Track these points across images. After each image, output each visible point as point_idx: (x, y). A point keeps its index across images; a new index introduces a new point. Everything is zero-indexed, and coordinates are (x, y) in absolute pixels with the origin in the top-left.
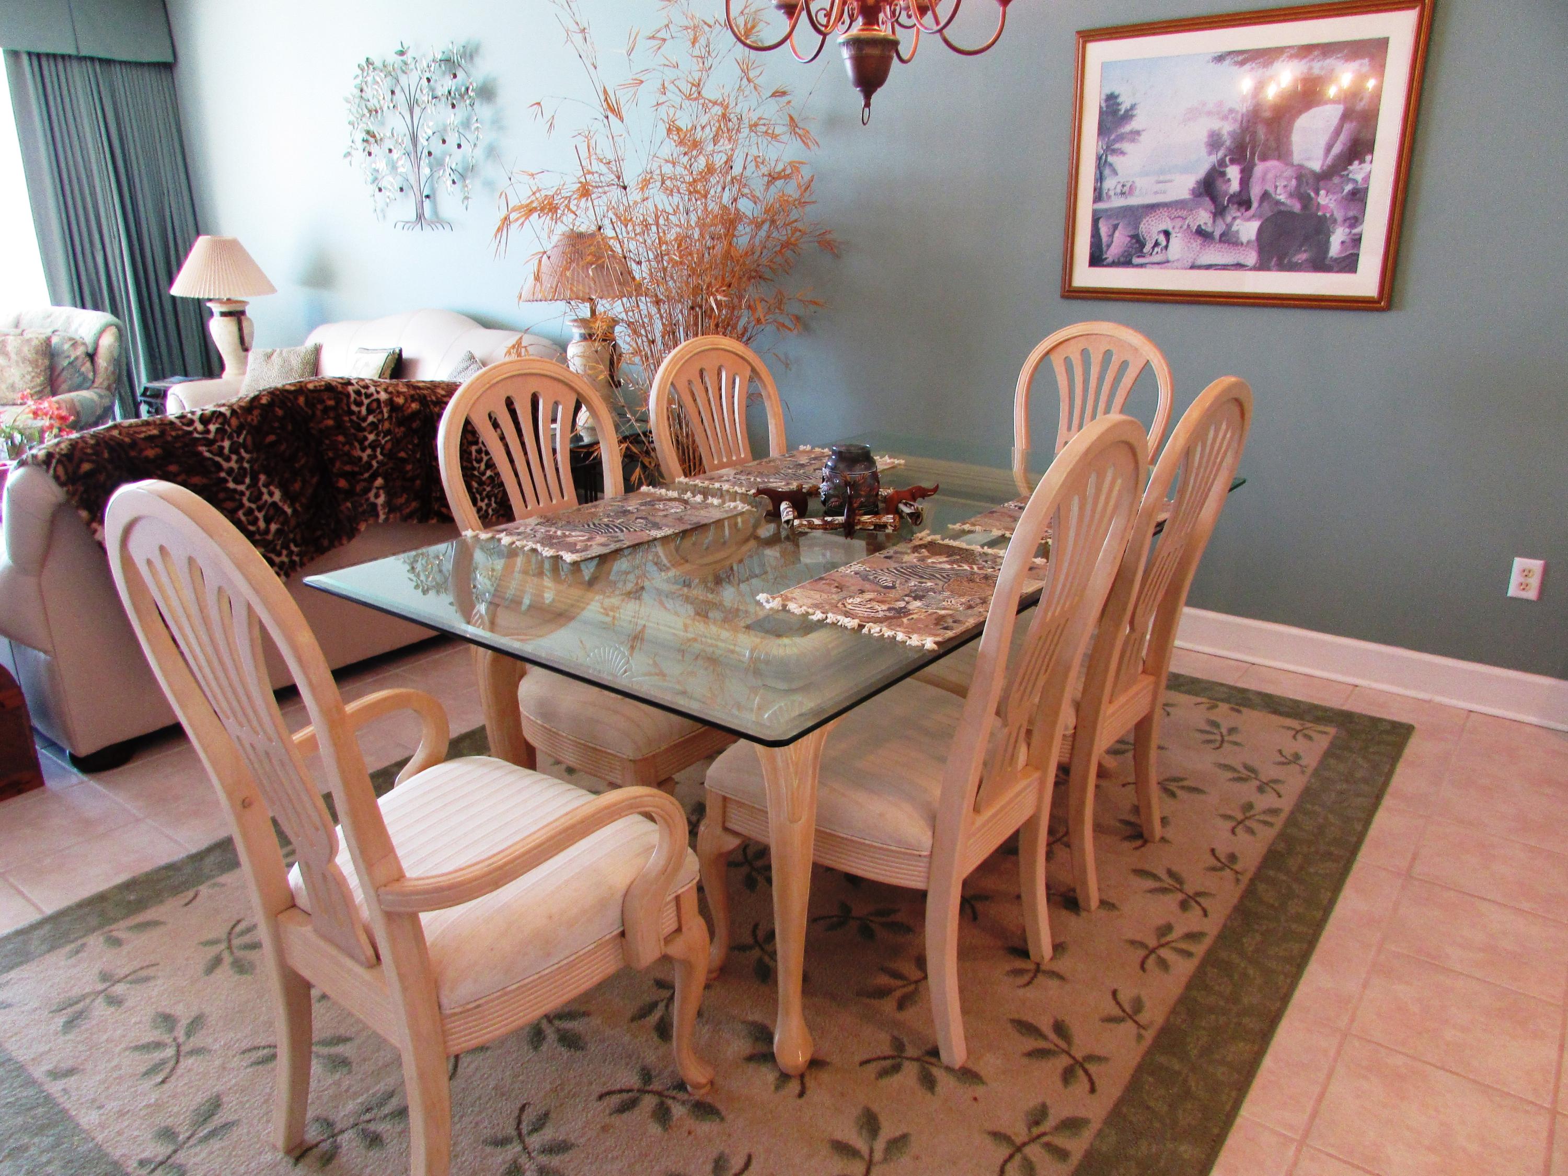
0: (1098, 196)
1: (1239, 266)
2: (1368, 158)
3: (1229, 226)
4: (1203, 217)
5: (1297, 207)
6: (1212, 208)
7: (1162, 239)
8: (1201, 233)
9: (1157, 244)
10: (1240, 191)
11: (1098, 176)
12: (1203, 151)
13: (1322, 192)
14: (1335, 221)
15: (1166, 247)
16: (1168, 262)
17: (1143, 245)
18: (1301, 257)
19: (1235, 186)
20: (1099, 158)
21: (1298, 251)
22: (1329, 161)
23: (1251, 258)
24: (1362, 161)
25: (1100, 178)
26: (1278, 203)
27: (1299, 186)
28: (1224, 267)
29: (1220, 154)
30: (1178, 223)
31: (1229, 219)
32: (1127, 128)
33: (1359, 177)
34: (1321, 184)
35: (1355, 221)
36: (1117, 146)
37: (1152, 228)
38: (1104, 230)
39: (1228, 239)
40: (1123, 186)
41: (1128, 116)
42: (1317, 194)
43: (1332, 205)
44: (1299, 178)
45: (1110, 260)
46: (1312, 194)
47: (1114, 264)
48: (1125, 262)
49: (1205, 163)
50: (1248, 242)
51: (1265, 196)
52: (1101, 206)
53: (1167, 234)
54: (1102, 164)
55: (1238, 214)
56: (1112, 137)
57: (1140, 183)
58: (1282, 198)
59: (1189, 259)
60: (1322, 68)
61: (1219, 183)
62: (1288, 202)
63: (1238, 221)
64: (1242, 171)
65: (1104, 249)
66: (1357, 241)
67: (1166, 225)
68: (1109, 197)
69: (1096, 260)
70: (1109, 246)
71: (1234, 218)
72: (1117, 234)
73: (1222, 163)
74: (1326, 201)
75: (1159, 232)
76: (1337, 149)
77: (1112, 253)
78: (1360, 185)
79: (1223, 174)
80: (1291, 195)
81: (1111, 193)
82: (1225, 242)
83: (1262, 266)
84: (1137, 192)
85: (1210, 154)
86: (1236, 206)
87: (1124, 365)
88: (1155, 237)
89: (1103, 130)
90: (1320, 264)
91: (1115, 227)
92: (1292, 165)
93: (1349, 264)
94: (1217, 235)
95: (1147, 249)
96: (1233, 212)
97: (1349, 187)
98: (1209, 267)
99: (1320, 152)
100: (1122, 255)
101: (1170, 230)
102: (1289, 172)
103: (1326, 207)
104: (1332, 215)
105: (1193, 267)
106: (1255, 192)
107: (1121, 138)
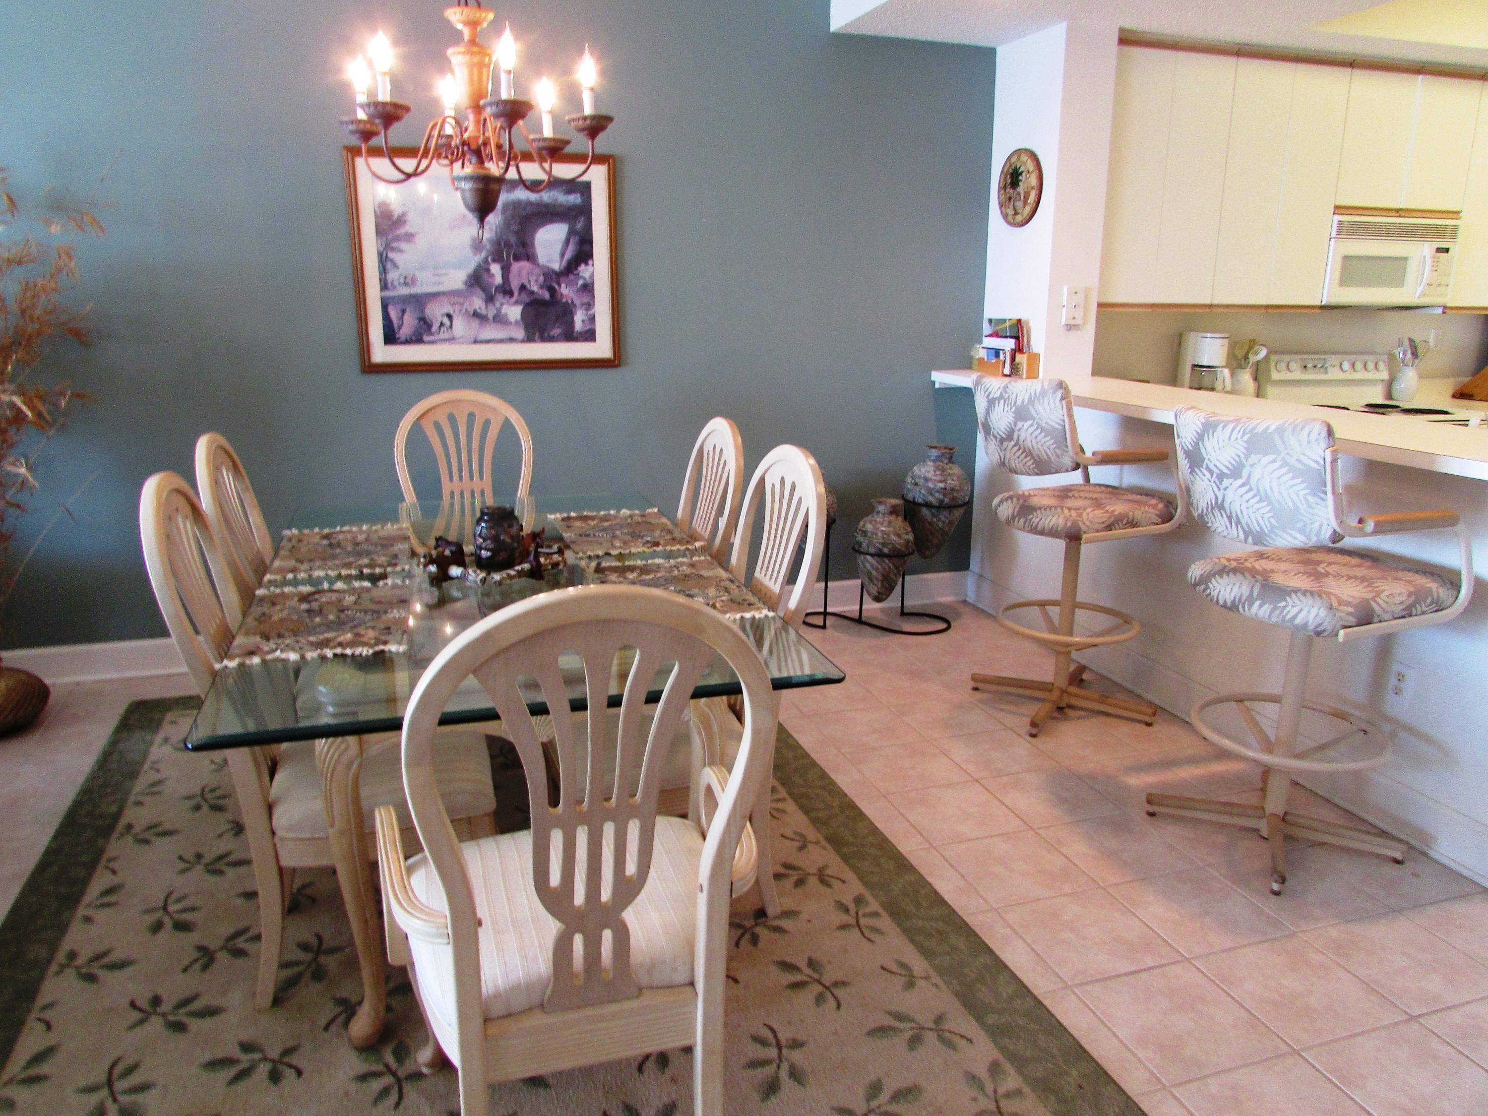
0: (384, 286)
1: (512, 340)
2: (590, 262)
3: (499, 310)
4: (477, 302)
5: (547, 296)
6: (483, 296)
7: (446, 321)
8: (476, 314)
9: (442, 324)
10: (504, 283)
11: (382, 269)
12: (469, 252)
13: (563, 285)
14: (575, 306)
15: (451, 327)
16: (454, 338)
17: (430, 326)
18: (556, 332)
19: (498, 280)
20: (380, 255)
21: (553, 327)
22: (564, 263)
23: (520, 333)
24: (587, 264)
25: (383, 271)
26: (532, 293)
27: (545, 281)
28: (500, 341)
29: (483, 255)
30: (457, 307)
31: (498, 304)
32: (402, 231)
33: (587, 275)
34: (562, 279)
35: (589, 305)
36: (395, 245)
37: (436, 312)
38: (394, 314)
39: (500, 320)
40: (406, 278)
41: (400, 221)
42: (560, 286)
43: (572, 295)
44: (545, 275)
45: (403, 338)
46: (557, 287)
47: (408, 342)
48: (417, 339)
49: (474, 261)
50: (516, 322)
51: (523, 288)
52: (387, 294)
53: (449, 316)
54: (384, 261)
55: (504, 301)
56: (390, 237)
57: (420, 276)
58: (535, 289)
59: (471, 334)
60: (549, 197)
61: (485, 276)
62: (540, 292)
63: (505, 307)
64: (502, 268)
65: (396, 330)
66: (592, 319)
67: (448, 309)
68: (395, 287)
69: (390, 338)
70: (400, 327)
71: (502, 304)
72: (406, 317)
73: (486, 261)
74: (566, 291)
75: (442, 316)
76: (568, 255)
77: (405, 331)
78: (589, 281)
79: (488, 270)
80: (541, 287)
81: (396, 283)
82: (499, 322)
83: (529, 339)
84: (418, 283)
85: (475, 254)
86: (502, 295)
87: (487, 423)
88: (440, 319)
89: (380, 232)
90: (570, 336)
91: (404, 312)
92: (538, 265)
93: (589, 336)
94: (491, 316)
95: (435, 328)
96: (500, 298)
97: (581, 282)
98: (488, 342)
99: (557, 257)
100: (414, 334)
101: (451, 312)
102: (537, 271)
103: (567, 296)
104: (572, 302)
105: (476, 342)
106: (515, 285)
107: (398, 239)
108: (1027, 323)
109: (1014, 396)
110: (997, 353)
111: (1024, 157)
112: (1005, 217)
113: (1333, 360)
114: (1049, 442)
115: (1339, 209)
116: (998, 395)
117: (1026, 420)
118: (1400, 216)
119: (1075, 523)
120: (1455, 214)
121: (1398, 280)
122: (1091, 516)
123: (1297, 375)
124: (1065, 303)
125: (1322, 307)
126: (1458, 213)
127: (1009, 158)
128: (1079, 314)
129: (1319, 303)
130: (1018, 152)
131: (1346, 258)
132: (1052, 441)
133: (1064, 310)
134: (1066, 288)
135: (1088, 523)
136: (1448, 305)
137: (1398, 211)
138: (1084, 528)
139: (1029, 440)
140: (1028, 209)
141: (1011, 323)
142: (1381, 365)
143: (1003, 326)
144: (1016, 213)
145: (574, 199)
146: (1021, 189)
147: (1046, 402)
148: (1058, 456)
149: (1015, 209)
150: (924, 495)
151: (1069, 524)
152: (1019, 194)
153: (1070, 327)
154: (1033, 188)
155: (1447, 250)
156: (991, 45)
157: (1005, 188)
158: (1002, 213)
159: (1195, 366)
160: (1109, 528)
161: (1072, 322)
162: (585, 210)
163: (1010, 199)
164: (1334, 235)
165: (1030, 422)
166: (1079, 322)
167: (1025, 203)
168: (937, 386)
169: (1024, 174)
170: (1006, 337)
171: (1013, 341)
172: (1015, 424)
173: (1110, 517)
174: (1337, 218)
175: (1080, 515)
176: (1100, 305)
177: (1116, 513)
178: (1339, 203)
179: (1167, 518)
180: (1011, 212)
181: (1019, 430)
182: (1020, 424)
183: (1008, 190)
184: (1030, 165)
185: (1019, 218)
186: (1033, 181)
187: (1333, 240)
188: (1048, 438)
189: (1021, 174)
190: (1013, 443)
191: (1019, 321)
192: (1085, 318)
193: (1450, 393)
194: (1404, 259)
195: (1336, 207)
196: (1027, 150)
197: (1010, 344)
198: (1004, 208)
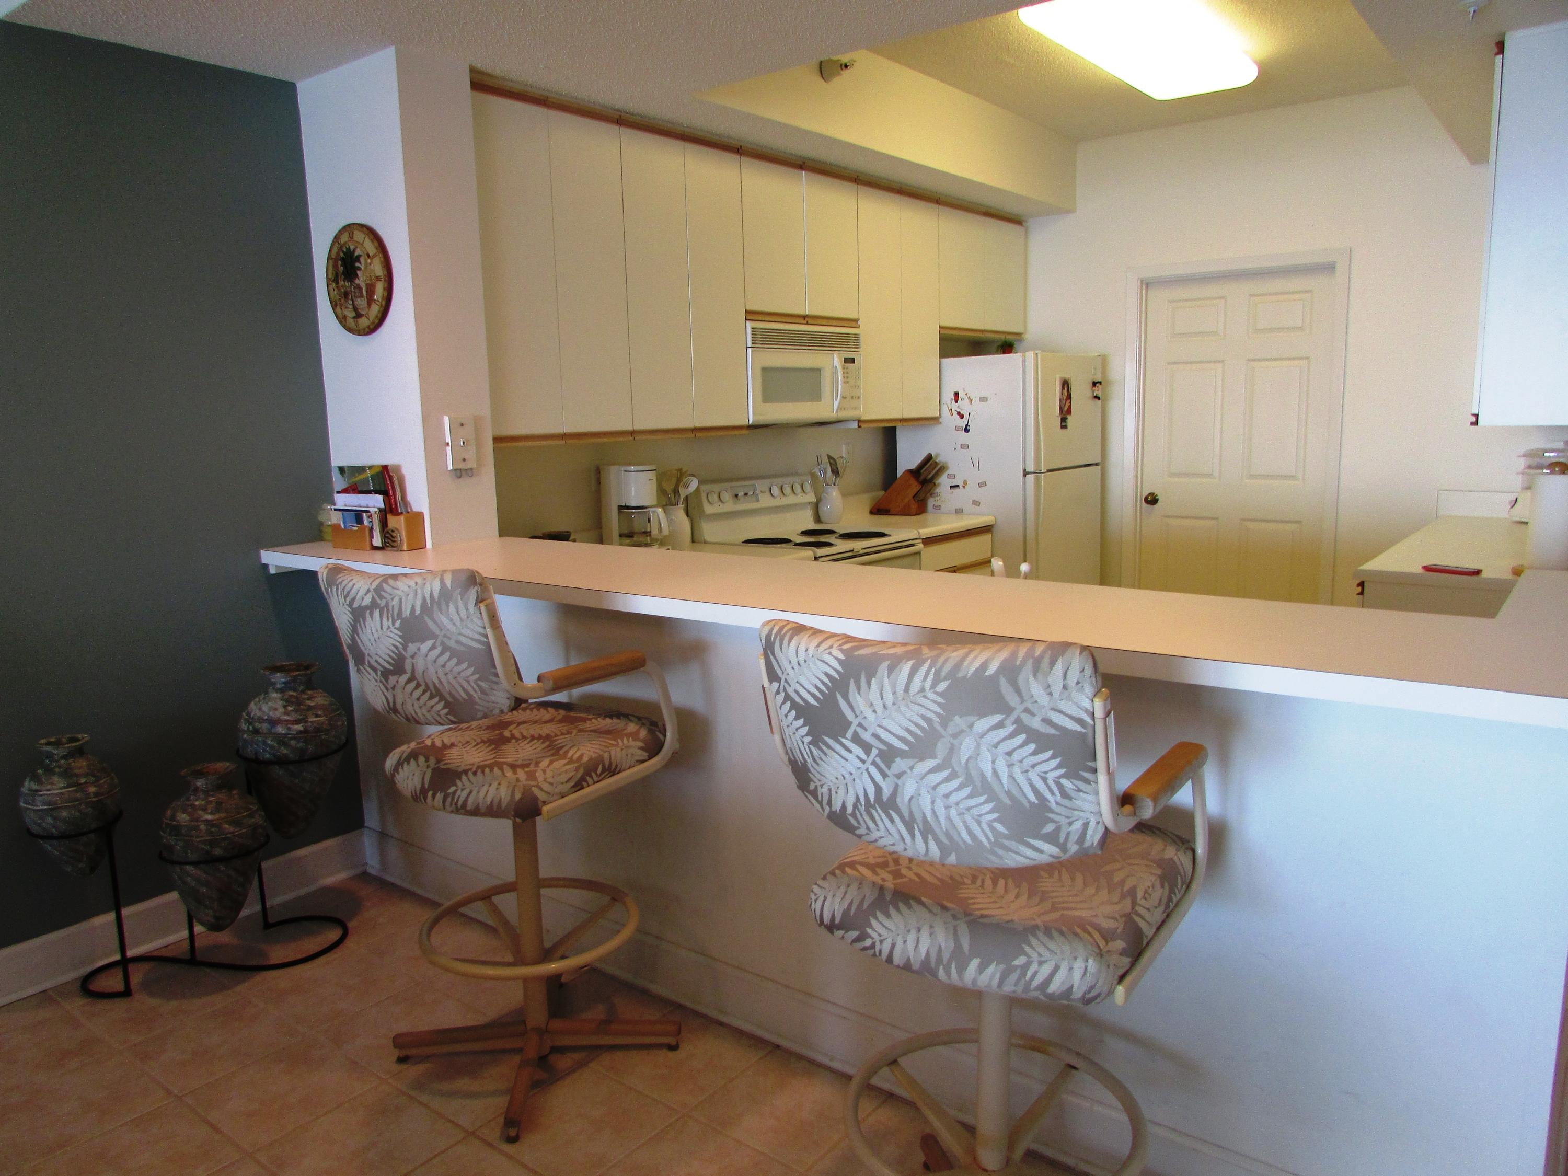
108: (398, 468)
109: (395, 602)
110: (358, 516)
111: (359, 236)
112: (342, 320)
113: (761, 485)
114: (467, 671)
115: (751, 315)
116: (367, 600)
117: (423, 640)
118: (807, 324)
119: (527, 792)
120: (853, 322)
121: (815, 395)
122: (549, 774)
123: (729, 506)
124: (448, 440)
125: (750, 427)
126: (856, 321)
127: (337, 238)
128: (471, 453)
129: (746, 423)
130: (349, 228)
131: (765, 370)
132: (471, 670)
133: (449, 449)
134: (446, 419)
135: (546, 787)
136: (863, 418)
137: (804, 317)
138: (541, 796)
139: (432, 670)
140: (375, 310)
141: (374, 471)
142: (808, 487)
143: (362, 477)
144: (358, 316)
146: (361, 280)
147: (452, 609)
148: (483, 692)
149: (355, 309)
150: (272, 747)
151: (518, 796)
152: (359, 287)
153: (459, 473)
154: (378, 278)
155: (853, 361)
156: (287, 78)
157: (336, 280)
158: (337, 317)
159: (621, 508)
160: (579, 786)
161: (461, 466)
163: (346, 295)
164: (749, 344)
165: (429, 643)
166: (472, 464)
167: (370, 301)
168: (273, 571)
169: (362, 260)
170: (368, 492)
171: (380, 498)
172: (405, 647)
173: (577, 770)
174: (749, 325)
175: (531, 776)
176: (497, 440)
177: (585, 759)
178: (749, 308)
179: (654, 748)
180: (350, 314)
181: (413, 657)
182: (412, 648)
183: (342, 283)
184: (370, 247)
185: (364, 322)
186: (377, 268)
187: (749, 350)
188: (464, 666)
189: (358, 259)
190: (404, 678)
191: (385, 468)
192: (479, 459)
193: (868, 509)
194: (817, 371)
195: (747, 312)
196: (362, 226)
197: (376, 502)
198: (338, 309)
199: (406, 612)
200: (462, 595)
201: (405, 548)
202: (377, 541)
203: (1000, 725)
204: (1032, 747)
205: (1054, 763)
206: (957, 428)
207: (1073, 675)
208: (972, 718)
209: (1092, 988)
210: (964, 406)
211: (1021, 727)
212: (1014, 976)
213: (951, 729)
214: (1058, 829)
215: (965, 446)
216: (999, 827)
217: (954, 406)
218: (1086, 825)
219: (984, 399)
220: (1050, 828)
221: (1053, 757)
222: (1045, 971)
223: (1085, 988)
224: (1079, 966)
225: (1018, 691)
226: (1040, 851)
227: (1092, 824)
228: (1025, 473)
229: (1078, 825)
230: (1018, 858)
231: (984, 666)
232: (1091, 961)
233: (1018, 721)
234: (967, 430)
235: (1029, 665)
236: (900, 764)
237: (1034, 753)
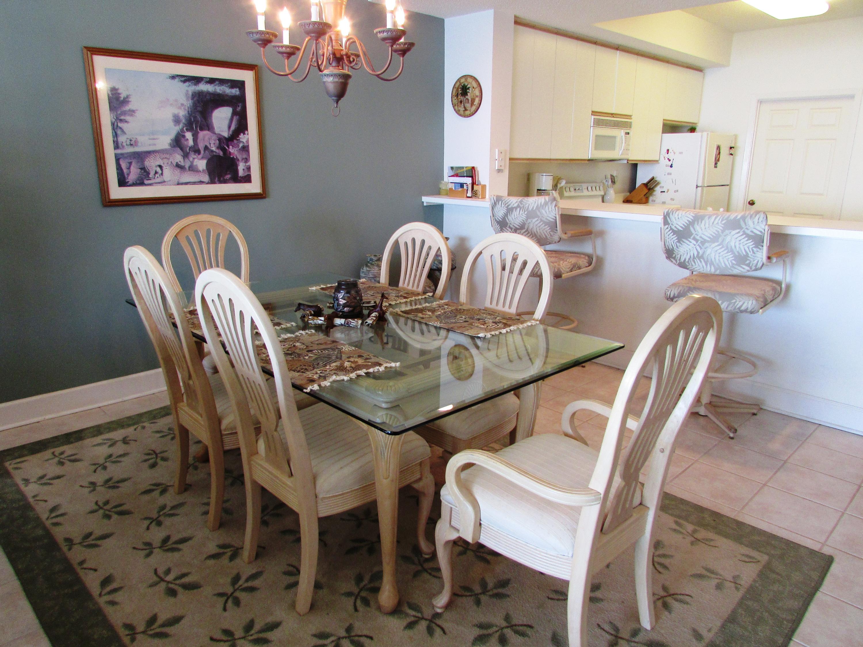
0: (117, 146)
1: (201, 182)
2: (246, 132)
3: (192, 163)
4: (178, 158)
5: (221, 154)
6: (182, 153)
7: (158, 169)
8: (178, 166)
9: (156, 173)
10: (194, 146)
11: (114, 134)
12: (172, 124)
13: (231, 147)
14: (238, 160)
15: (162, 174)
16: (165, 182)
17: (148, 174)
18: (228, 177)
19: (191, 143)
20: (113, 124)
21: (226, 174)
22: (231, 133)
23: (206, 178)
24: (244, 134)
25: (116, 135)
26: (212, 151)
27: (220, 143)
28: (194, 183)
29: (181, 126)
30: (166, 161)
31: (191, 159)
32: (127, 108)
33: (244, 141)
34: (229, 143)
35: (247, 160)
36: (122, 118)
37: (151, 164)
38: (124, 165)
39: (192, 169)
40: (131, 140)
41: (126, 101)
42: (229, 147)
43: (236, 153)
44: (220, 140)
45: (131, 182)
46: (227, 148)
47: (134, 185)
48: (140, 183)
49: (175, 130)
50: (203, 170)
51: (206, 148)
52: (119, 151)
53: (160, 167)
54: (115, 128)
55: (195, 157)
56: (119, 112)
57: (140, 139)
58: (214, 149)
59: (176, 179)
60: (220, 90)
61: (183, 140)
62: (217, 151)
63: (196, 160)
64: (193, 135)
65: (126, 176)
66: (249, 168)
67: (160, 162)
68: (123, 147)
69: (122, 182)
70: (128, 174)
71: (194, 159)
72: (132, 168)
73: (182, 130)
74: (233, 150)
75: (156, 166)
76: (233, 128)
77: (132, 177)
78: (246, 144)
79: (184, 136)
80: (218, 148)
81: (124, 144)
82: (192, 171)
83: (212, 182)
84: (139, 144)
85: (175, 126)
86: (193, 153)
87: (218, 235)
88: (155, 169)
89: (112, 108)
90: (236, 179)
91: (130, 163)
92: (215, 134)
93: (247, 179)
94: (187, 167)
95: (151, 176)
96: (192, 156)
97: (241, 145)
98: (186, 184)
99: (226, 128)
100: (138, 179)
101: (162, 165)
102: (214, 137)
103: (233, 154)
104: (237, 157)
105: (178, 184)
106: (201, 146)
107: (124, 113)
108: (477, 167)
109: (527, 205)
110: (462, 185)
111: (470, 80)
112: (458, 112)
113: (584, 186)
114: (547, 228)
115: (594, 113)
116: (516, 205)
117: (534, 218)
118: (613, 117)
119: (559, 269)
120: (629, 117)
121: (612, 147)
122: (564, 265)
123: (573, 194)
124: (497, 158)
125: (589, 160)
126: (631, 116)
127: (459, 80)
128: (503, 164)
129: (587, 158)
130: (465, 77)
131: (597, 136)
132: (549, 228)
133: (497, 161)
134: (497, 150)
135: (564, 268)
136: (630, 159)
137: (612, 114)
138: (563, 271)
139: (535, 228)
140: (474, 108)
141: (468, 169)
142: (601, 188)
143: (462, 171)
144: (466, 110)
145: (235, 91)
146: (469, 96)
147: (547, 207)
148: (551, 236)
149: (465, 107)
151: (556, 270)
152: (467, 99)
153: (499, 171)
154: (477, 96)
155: (628, 134)
156: (441, 17)
157: (457, 96)
158: (455, 110)
159: (538, 190)
160: (571, 271)
161: (500, 168)
162: (241, 99)
163: (461, 102)
164: (592, 125)
165: (536, 219)
166: (502, 168)
167: (472, 104)
168: (425, 204)
169: (470, 89)
170: (464, 177)
171: (470, 179)
172: (527, 220)
173: (571, 265)
174: (593, 117)
175: (559, 265)
176: (510, 159)
177: (573, 263)
178: (593, 110)
179: (590, 264)
180: (462, 109)
181: (529, 224)
182: (529, 221)
183: (459, 97)
184: (474, 84)
185: (468, 113)
186: (477, 92)
187: (592, 128)
188: (547, 227)
189: (469, 88)
190: (524, 230)
191: (473, 168)
192: (505, 166)
193: (622, 200)
194: (614, 137)
195: (592, 112)
196: (471, 77)
197: (469, 180)
198: (456, 107)
199: (530, 209)
200: (551, 203)
201: (480, 197)
202: (469, 194)
203: (739, 233)
204: (747, 239)
205: (752, 243)
206: (667, 166)
207: (761, 219)
208: (730, 231)
209: (753, 308)
210: (671, 156)
211: (744, 233)
212: (731, 305)
213: (725, 233)
214: (750, 263)
215: (669, 174)
216: (734, 262)
217: (667, 156)
218: (758, 261)
219: (681, 153)
220: (748, 262)
221: (752, 242)
222: (741, 303)
223: (751, 308)
224: (750, 302)
225: (745, 223)
226: (744, 268)
227: (760, 261)
228: (697, 187)
229: (756, 262)
230: (738, 271)
231: (737, 217)
232: (754, 301)
233: (744, 231)
234: (671, 166)
235: (749, 216)
236: (707, 244)
237: (747, 240)
